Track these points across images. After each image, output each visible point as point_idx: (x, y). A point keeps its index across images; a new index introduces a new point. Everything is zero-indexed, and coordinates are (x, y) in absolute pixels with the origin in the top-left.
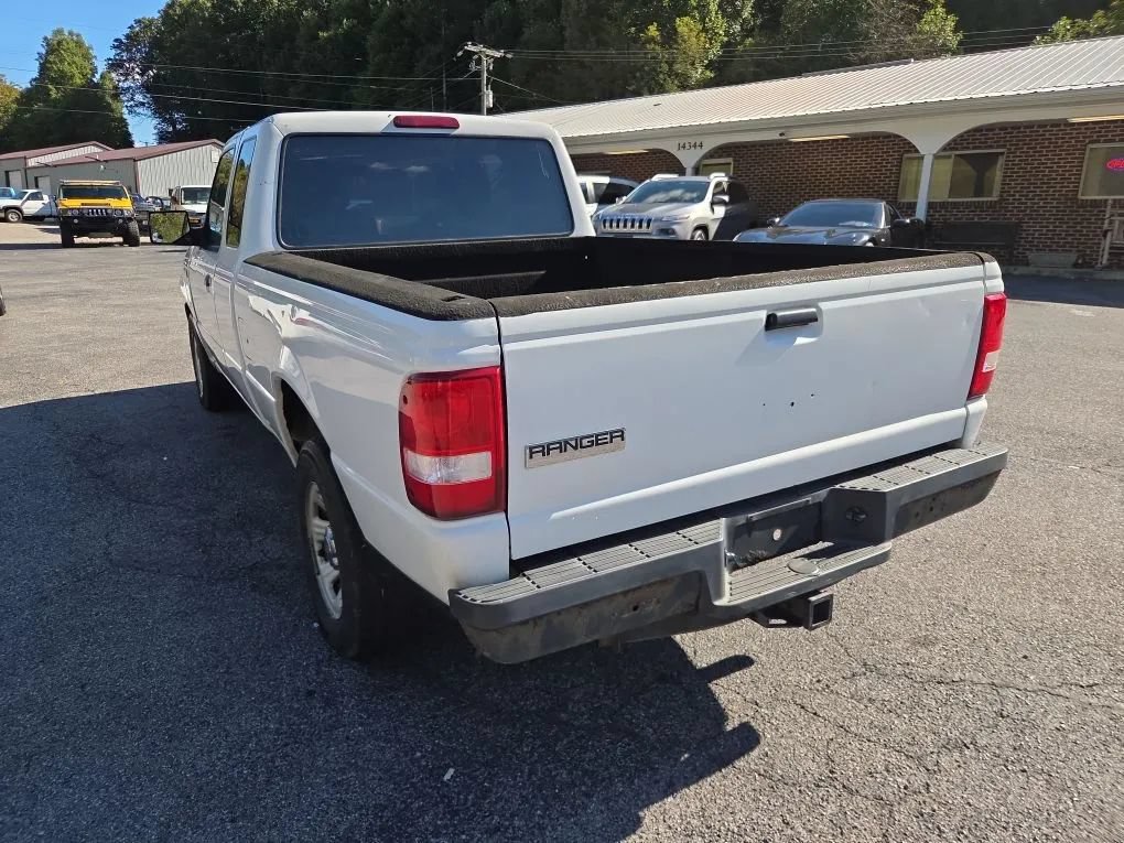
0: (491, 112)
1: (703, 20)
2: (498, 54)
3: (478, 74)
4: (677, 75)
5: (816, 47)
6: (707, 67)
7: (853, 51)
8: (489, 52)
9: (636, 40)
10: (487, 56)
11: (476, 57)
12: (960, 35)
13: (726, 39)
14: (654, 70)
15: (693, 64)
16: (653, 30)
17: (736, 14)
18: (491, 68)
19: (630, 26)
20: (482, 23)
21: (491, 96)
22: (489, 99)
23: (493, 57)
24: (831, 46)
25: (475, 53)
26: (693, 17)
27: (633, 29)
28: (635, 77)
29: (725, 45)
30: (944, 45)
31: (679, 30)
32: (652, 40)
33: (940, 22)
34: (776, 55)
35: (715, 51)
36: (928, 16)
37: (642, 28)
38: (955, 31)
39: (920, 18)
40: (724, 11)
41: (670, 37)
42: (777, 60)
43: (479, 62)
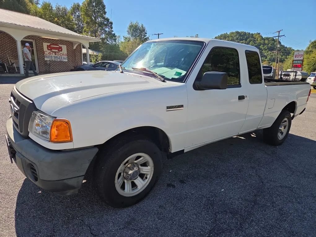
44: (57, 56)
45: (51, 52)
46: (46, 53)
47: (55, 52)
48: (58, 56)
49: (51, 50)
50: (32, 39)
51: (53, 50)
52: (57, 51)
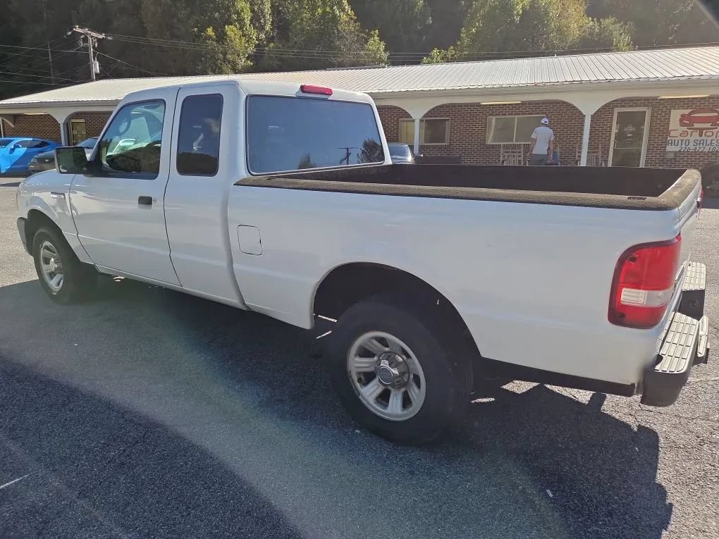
0: (100, 77)
1: (241, 28)
2: (101, 37)
3: (87, 49)
4: (229, 62)
5: (314, 53)
6: (248, 58)
7: (334, 57)
8: (94, 34)
9: (198, 36)
10: (92, 37)
11: (82, 36)
12: (388, 54)
13: (257, 42)
14: (214, 56)
15: (238, 55)
16: (210, 31)
17: (261, 28)
18: (96, 45)
19: (194, 27)
20: (78, 13)
21: (98, 65)
22: (96, 67)
23: (97, 38)
24: (321, 53)
25: (81, 34)
26: (236, 26)
27: (196, 29)
28: (201, 61)
29: (257, 46)
30: (380, 58)
31: (228, 33)
32: (210, 37)
33: (376, 45)
34: (290, 55)
35: (251, 50)
36: (371, 41)
37: (203, 29)
38: (385, 51)
39: (366, 41)
40: (254, 25)
41: (221, 37)
42: (292, 58)
43: (85, 40)
44: (705, 138)
45: (690, 131)
46: (672, 134)
47: (701, 130)
48: (709, 139)
49: (690, 126)
50: (644, 106)
51: (696, 125)
52: (708, 125)
